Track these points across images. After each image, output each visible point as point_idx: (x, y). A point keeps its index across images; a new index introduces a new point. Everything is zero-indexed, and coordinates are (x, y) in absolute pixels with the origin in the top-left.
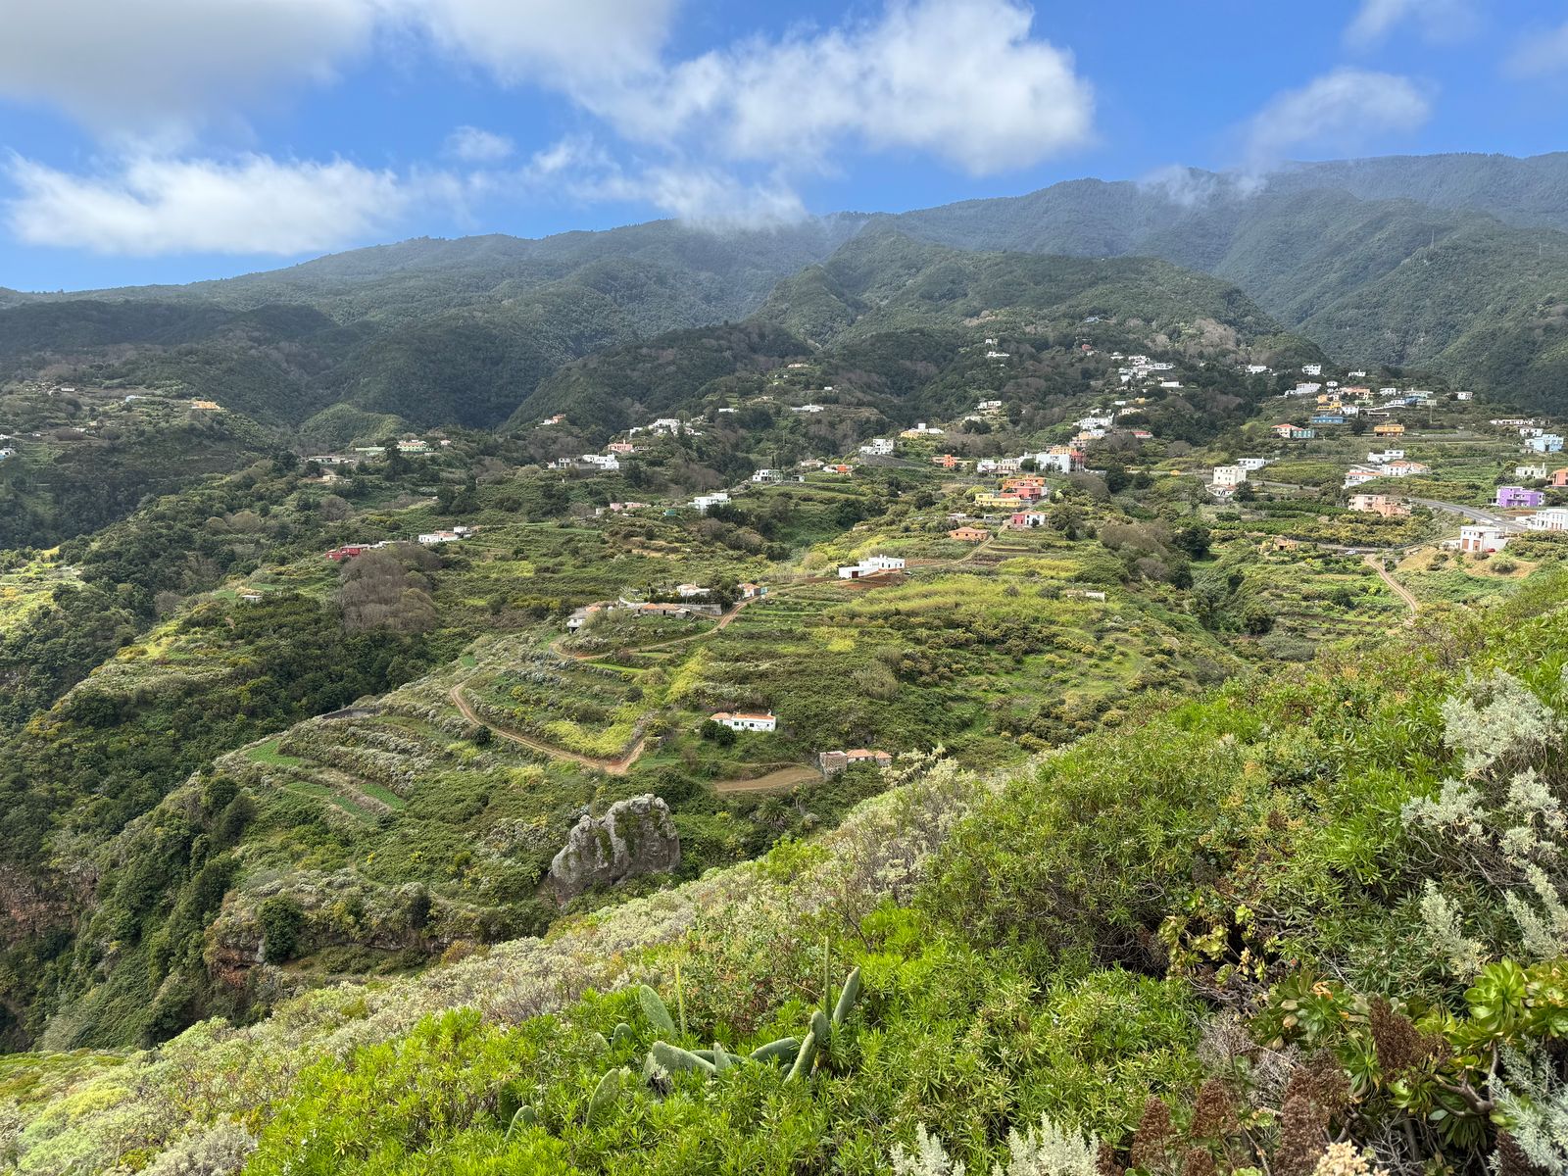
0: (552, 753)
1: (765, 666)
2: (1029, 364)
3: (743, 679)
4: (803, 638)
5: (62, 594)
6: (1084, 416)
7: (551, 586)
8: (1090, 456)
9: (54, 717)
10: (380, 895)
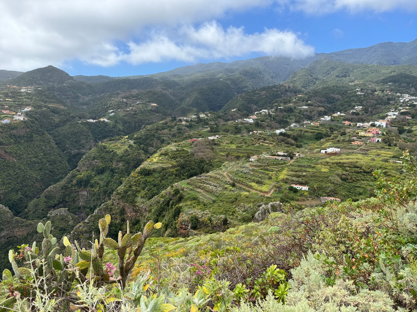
0: (251, 190)
1: (304, 174)
2: (371, 96)
3: (299, 177)
4: (314, 167)
5: (130, 146)
6: (389, 111)
7: (240, 151)
8: (392, 123)
9: (136, 173)
10: (215, 217)
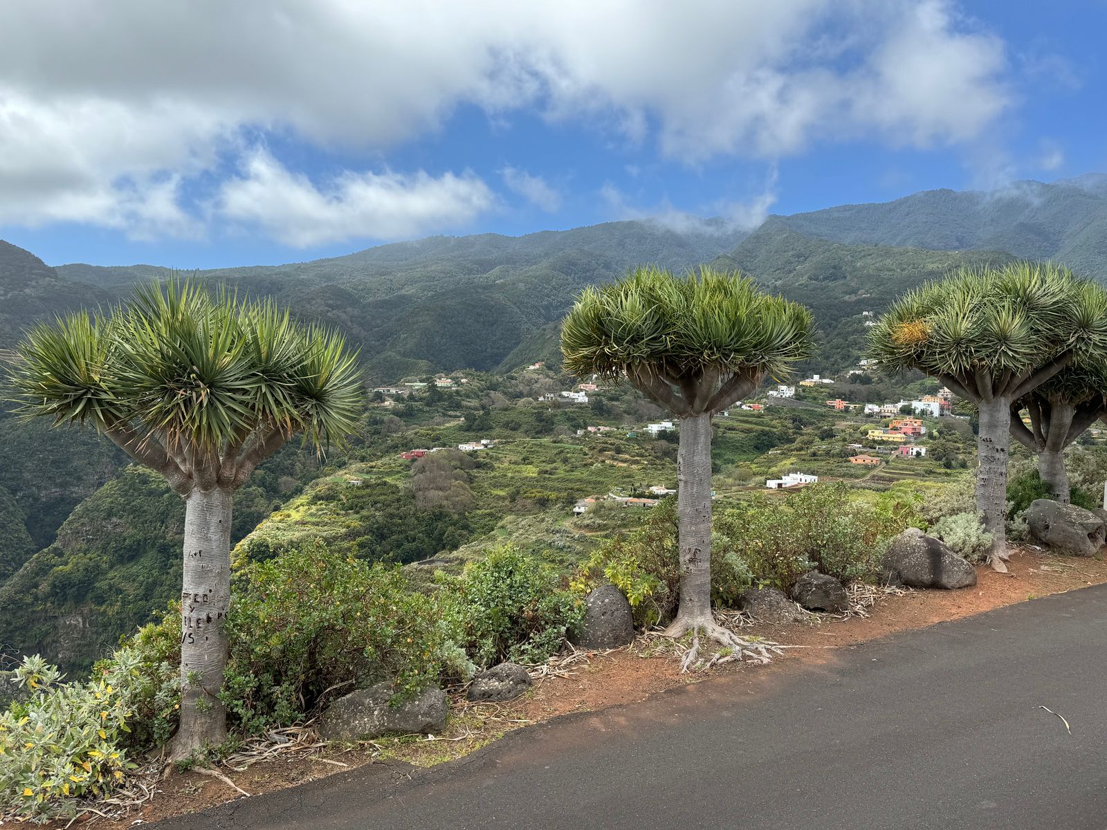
7: (550, 484)
8: (955, 405)
9: (237, 555)
